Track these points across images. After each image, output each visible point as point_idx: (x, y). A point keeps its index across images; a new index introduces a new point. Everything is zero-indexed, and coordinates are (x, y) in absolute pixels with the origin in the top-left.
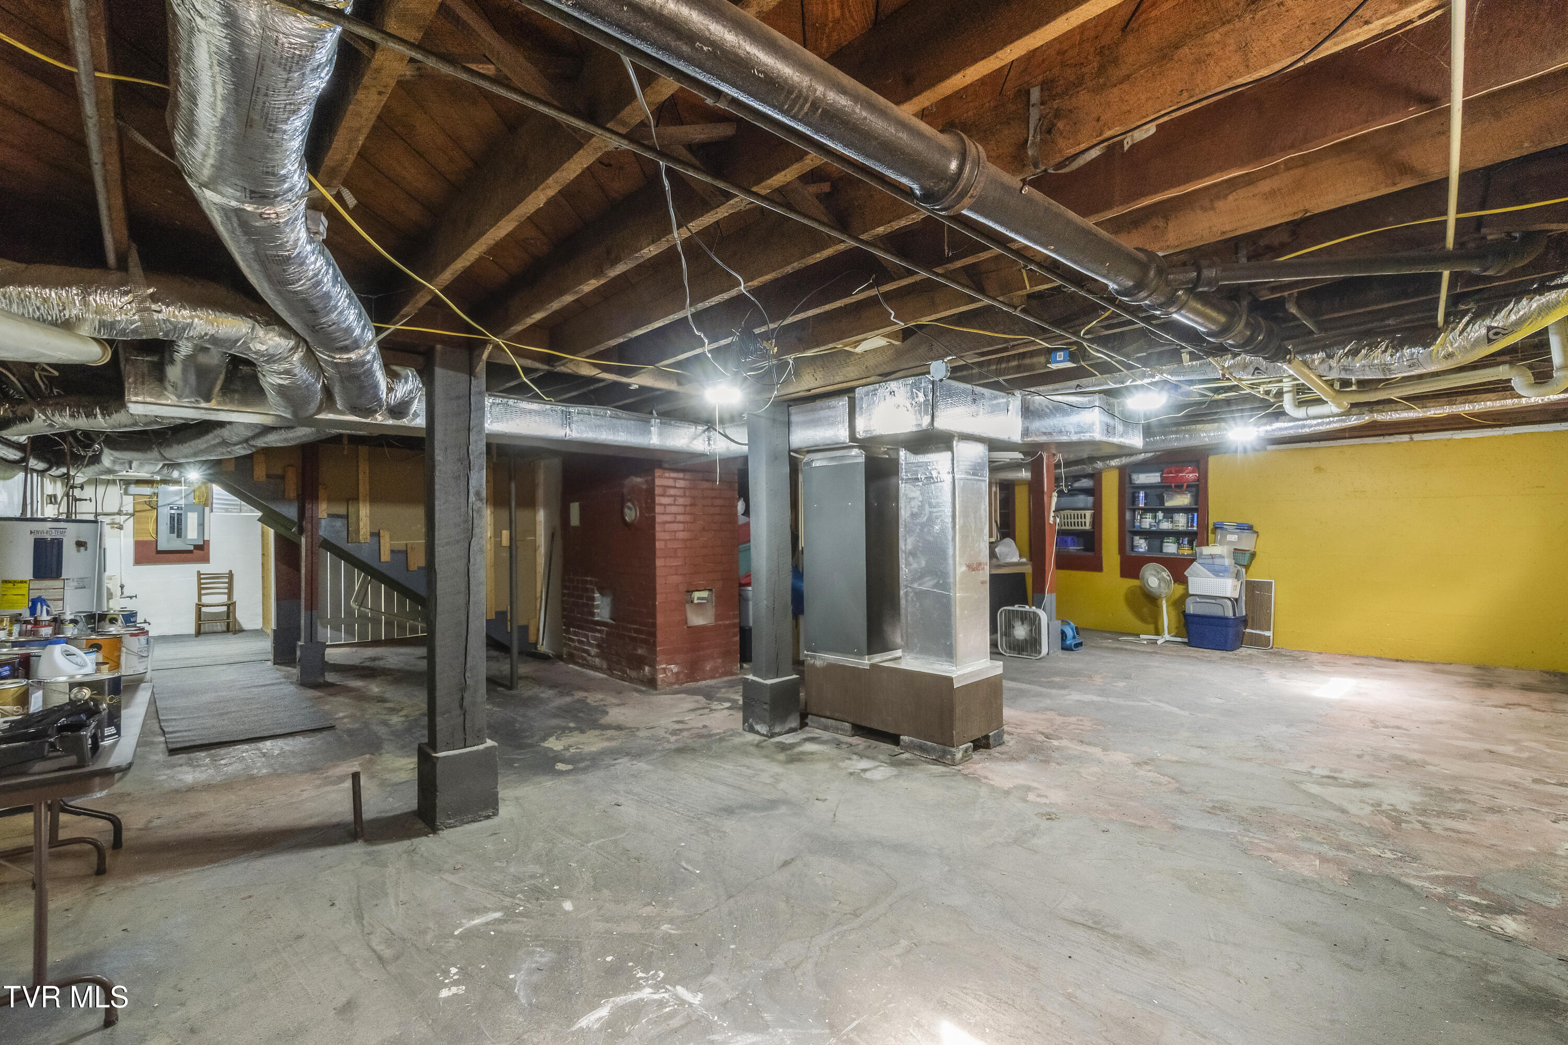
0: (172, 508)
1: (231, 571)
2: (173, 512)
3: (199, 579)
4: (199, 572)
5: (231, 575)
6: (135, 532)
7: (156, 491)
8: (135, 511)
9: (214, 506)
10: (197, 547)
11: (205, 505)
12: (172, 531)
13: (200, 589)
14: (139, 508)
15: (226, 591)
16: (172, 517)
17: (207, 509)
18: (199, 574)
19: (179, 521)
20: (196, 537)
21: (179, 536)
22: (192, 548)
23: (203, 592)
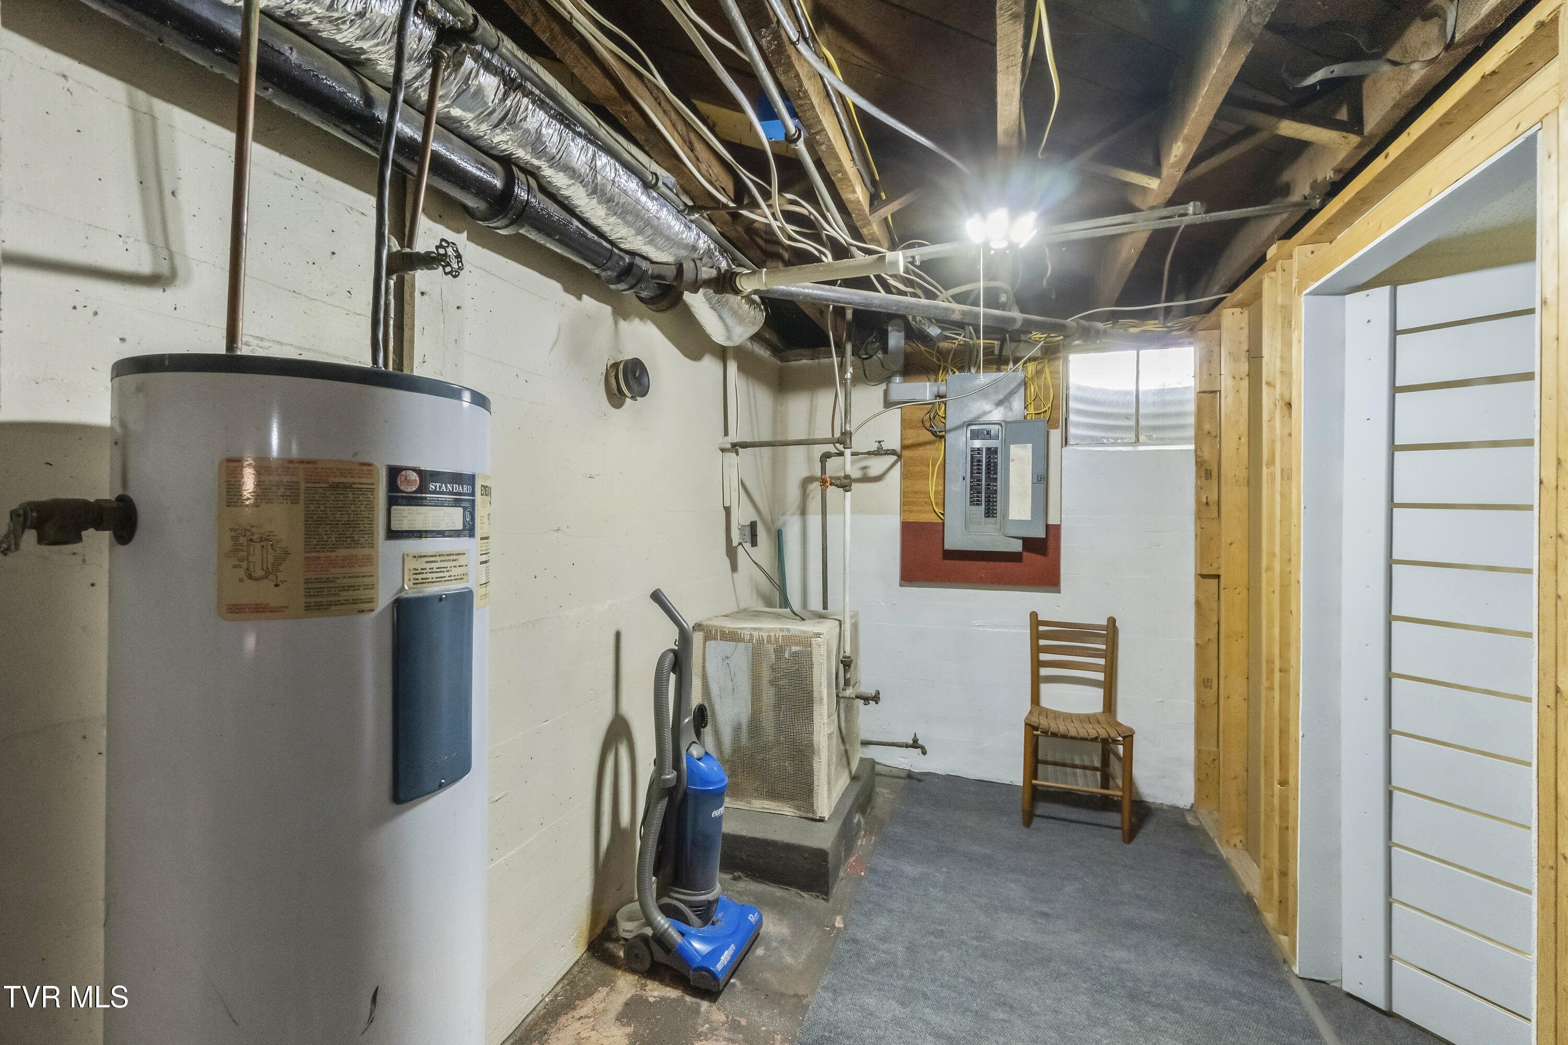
0: (975, 435)
1: (1112, 621)
2: (977, 444)
3: (1036, 636)
4: (1034, 615)
5: (1111, 631)
6: (907, 500)
7: (943, 389)
8: (904, 447)
9: (1072, 430)
10: (1031, 544)
11: (1052, 423)
12: (975, 502)
13: (1037, 664)
14: (912, 439)
15: (1100, 676)
16: (975, 461)
17: (1055, 436)
18: (1035, 620)
19: (992, 468)
20: (1027, 516)
21: (990, 512)
22: (1017, 546)
23: (1044, 672)
